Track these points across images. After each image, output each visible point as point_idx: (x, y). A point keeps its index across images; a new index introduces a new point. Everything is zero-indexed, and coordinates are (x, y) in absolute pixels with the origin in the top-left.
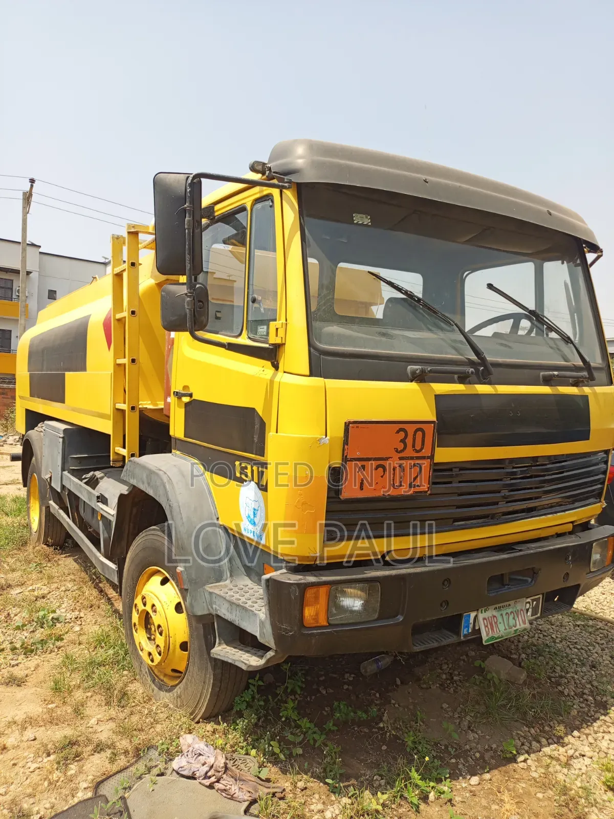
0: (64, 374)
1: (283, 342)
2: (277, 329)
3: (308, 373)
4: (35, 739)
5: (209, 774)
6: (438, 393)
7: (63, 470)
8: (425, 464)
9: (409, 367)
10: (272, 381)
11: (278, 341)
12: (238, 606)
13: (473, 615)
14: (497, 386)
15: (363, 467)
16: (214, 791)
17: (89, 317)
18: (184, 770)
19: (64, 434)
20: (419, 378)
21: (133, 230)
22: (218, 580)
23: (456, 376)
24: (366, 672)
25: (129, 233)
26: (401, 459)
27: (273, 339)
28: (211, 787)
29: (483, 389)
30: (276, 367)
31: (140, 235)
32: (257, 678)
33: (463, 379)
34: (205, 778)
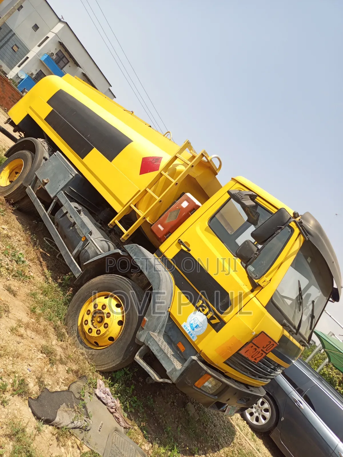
0: (94, 148)
1: (263, 287)
2: (265, 281)
3: (265, 306)
4: (33, 339)
5: (114, 407)
6: (284, 334)
7: (62, 190)
8: (264, 354)
9: (285, 320)
10: (246, 295)
11: (262, 285)
12: (165, 353)
13: (227, 405)
14: (294, 339)
15: (252, 347)
16: (112, 415)
17: (132, 141)
18: (104, 400)
19: (75, 175)
20: (284, 325)
21: (204, 154)
22: (154, 332)
23: (289, 329)
24: (148, 381)
25: (202, 154)
26: (262, 350)
27: (261, 282)
28: (112, 413)
29: (291, 338)
30: (252, 291)
31: (204, 157)
32: (127, 369)
33: (290, 331)
34: (111, 408)
